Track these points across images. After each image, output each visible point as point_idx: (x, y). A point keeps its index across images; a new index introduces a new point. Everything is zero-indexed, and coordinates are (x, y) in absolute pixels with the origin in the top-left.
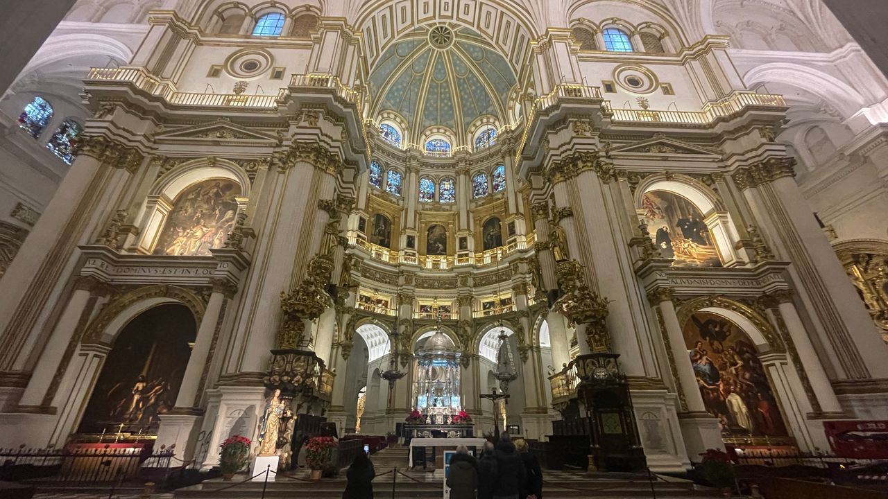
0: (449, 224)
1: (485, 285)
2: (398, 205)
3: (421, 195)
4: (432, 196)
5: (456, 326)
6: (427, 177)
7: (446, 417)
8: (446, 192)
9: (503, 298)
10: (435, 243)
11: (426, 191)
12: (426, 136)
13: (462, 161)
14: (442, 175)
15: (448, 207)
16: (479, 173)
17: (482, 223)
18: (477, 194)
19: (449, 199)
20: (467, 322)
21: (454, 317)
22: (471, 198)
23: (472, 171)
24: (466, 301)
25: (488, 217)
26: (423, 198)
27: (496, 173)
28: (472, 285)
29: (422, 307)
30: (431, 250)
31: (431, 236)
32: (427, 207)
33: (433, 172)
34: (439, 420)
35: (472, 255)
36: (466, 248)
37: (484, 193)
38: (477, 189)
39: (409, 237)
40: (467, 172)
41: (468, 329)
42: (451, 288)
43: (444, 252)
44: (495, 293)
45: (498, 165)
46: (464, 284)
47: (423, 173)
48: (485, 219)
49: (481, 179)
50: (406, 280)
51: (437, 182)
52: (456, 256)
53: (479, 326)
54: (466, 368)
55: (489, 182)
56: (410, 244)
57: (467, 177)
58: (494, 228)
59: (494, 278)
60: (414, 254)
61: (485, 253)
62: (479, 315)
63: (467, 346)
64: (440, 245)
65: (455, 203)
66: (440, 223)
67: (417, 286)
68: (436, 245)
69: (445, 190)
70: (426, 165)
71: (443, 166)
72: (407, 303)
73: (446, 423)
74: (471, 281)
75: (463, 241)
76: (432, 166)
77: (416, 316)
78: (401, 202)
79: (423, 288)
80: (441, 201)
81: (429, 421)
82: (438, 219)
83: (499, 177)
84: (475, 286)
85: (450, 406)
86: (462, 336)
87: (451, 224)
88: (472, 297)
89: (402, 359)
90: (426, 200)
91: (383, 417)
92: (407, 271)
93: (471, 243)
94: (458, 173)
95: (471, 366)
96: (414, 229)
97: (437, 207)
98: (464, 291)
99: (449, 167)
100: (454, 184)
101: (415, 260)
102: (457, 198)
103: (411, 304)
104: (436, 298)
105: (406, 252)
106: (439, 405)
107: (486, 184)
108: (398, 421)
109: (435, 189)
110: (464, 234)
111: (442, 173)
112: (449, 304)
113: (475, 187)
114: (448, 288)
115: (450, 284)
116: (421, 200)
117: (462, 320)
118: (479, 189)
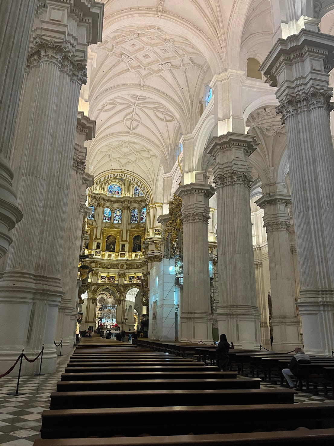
0: (117, 235)
1: (131, 268)
2: (93, 225)
3: (104, 218)
4: (110, 219)
5: (117, 286)
6: (108, 207)
7: (111, 326)
8: (117, 217)
9: (138, 275)
10: (110, 245)
11: (107, 216)
12: (109, 183)
13: (126, 202)
14: (116, 207)
15: (117, 226)
16: (135, 209)
17: (133, 237)
18: (133, 220)
19: (119, 221)
20: (121, 285)
21: (116, 282)
22: (129, 222)
23: (131, 207)
24: (122, 276)
25: (136, 235)
26: (105, 219)
27: (143, 211)
28: (125, 268)
29: (102, 276)
30: (108, 249)
31: (108, 241)
32: (107, 225)
33: (112, 205)
34: (109, 327)
35: (127, 254)
36: (124, 250)
37: (136, 221)
38: (133, 217)
39: (98, 243)
40: (128, 208)
41: (122, 289)
42: (116, 269)
43: (113, 250)
44: (135, 273)
45: (144, 207)
46: (122, 268)
47: (107, 206)
48: (134, 236)
49: (136, 212)
50: (96, 265)
51: (113, 211)
52: (119, 254)
53: (127, 287)
54: (119, 305)
55: (139, 215)
56: (98, 247)
57: (128, 211)
58: (138, 241)
59: (135, 266)
60: (100, 252)
61: (133, 253)
62: (127, 282)
63: (121, 296)
64: (112, 246)
65: (121, 224)
66: (114, 235)
67: (100, 267)
68: (110, 247)
69: (117, 215)
70: (108, 201)
71: (117, 202)
72: (95, 276)
73: (110, 327)
74: (125, 266)
75: (123, 246)
76: (111, 201)
77: (99, 282)
78: (94, 224)
79: (103, 268)
80: (115, 222)
81: (105, 327)
82: (112, 232)
83: (143, 214)
84: (127, 268)
85: (112, 322)
86: (119, 292)
87: (118, 235)
88: (125, 274)
89: (93, 301)
90: (107, 220)
91: (84, 324)
92: (96, 261)
93: (127, 247)
94: (124, 208)
95: (121, 304)
96: (100, 239)
97: (112, 226)
98: (122, 271)
99: (120, 202)
100: (122, 213)
101: (100, 255)
102: (122, 221)
103: (97, 276)
104: (109, 273)
105: (96, 251)
106: (109, 322)
107: (137, 216)
108: (91, 326)
109: (111, 215)
110: (124, 243)
111: (116, 206)
112: (115, 275)
113: (132, 216)
114: (115, 268)
115: (116, 266)
116: (104, 221)
117: (120, 284)
118: (133, 218)
